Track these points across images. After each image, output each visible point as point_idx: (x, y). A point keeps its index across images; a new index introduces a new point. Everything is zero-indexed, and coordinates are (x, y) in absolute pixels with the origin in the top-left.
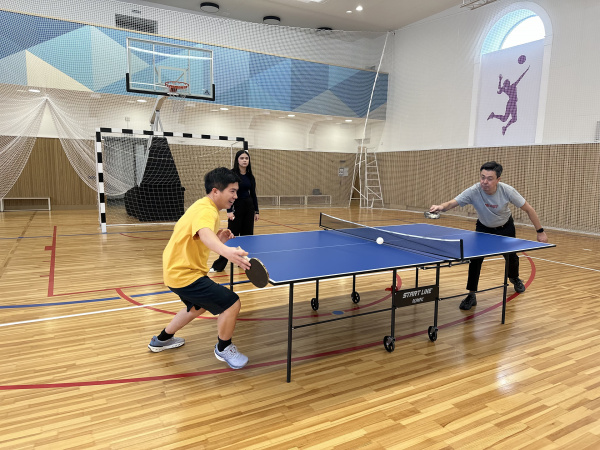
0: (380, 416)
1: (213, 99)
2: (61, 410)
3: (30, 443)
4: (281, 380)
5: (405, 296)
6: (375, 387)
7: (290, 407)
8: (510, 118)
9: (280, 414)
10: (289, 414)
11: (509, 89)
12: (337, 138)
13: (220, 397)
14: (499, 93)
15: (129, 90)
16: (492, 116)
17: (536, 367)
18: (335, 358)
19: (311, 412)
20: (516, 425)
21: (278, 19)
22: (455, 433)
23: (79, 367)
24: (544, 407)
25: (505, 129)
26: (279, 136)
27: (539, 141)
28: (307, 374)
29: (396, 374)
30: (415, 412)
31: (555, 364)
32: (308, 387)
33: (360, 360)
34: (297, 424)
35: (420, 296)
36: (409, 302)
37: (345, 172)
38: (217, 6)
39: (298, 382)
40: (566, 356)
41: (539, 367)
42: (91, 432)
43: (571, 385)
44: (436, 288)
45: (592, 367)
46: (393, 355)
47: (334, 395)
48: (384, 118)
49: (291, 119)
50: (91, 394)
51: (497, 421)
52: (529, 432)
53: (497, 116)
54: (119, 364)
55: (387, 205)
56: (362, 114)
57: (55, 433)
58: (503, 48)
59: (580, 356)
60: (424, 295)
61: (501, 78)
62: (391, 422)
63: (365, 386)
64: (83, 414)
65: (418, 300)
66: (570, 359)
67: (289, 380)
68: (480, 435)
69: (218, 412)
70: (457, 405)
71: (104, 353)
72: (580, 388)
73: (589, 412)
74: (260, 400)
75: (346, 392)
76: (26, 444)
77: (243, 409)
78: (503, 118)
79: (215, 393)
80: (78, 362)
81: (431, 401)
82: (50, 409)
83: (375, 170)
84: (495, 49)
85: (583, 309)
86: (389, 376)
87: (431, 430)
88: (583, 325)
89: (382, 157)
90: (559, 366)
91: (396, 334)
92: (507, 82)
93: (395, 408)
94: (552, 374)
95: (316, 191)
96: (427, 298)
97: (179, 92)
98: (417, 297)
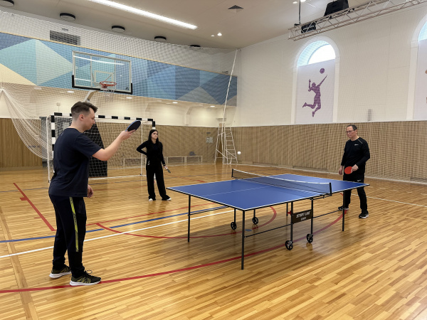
0: (301, 283)
1: (131, 93)
2: (118, 294)
3: (115, 312)
4: (238, 269)
5: (297, 216)
6: (292, 268)
7: (251, 282)
8: (317, 106)
9: (248, 286)
10: (253, 285)
11: (315, 88)
12: (204, 118)
13: (208, 280)
14: (309, 91)
15: (73, 86)
16: (305, 105)
17: (370, 252)
18: (261, 255)
19: (264, 284)
20: (371, 281)
21: (165, 38)
22: (344, 286)
23: (110, 271)
24: (381, 271)
25: (313, 113)
26: (167, 116)
27: (335, 121)
28: (251, 264)
29: (299, 261)
30: (319, 279)
31: (379, 250)
32: (255, 271)
33: (275, 256)
34: (260, 290)
36: (299, 220)
37: (211, 140)
38: (123, 28)
39: (248, 269)
40: (383, 246)
41: (372, 252)
42: (146, 304)
43: (391, 260)
44: (311, 211)
45: (397, 250)
46: (292, 251)
47: (272, 274)
48: (235, 105)
49: (175, 105)
50: (130, 284)
51: (362, 279)
52: (379, 283)
53: (309, 105)
54: (134, 267)
55: (240, 162)
56: (222, 102)
57: (125, 306)
58: (309, 63)
59: (390, 245)
61: (310, 81)
62: (308, 285)
63: (286, 268)
64: (134, 296)
65: (304, 218)
66: (385, 247)
67: (242, 268)
68: (357, 286)
69: (213, 287)
70: (338, 274)
71: (121, 262)
72: (395, 261)
73: (404, 272)
74: (233, 280)
75: (277, 272)
76: (112, 313)
77: (226, 285)
78: (312, 107)
79: (204, 278)
80: (108, 268)
81: (324, 273)
82: (111, 294)
83: (231, 138)
84: (305, 64)
85: (381, 221)
86: (296, 262)
87: (331, 287)
88: (385, 229)
89: (235, 130)
90: (382, 251)
91: (294, 239)
92: (314, 84)
93: (307, 278)
94: (379, 255)
95: (192, 153)
96: (308, 217)
97: (109, 88)
98: (303, 217)
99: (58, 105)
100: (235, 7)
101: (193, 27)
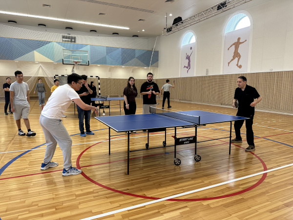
1: (89, 65)
5: (180, 140)
8: (189, 67)
11: (188, 58)
14: (186, 59)
15: (63, 64)
16: (185, 67)
21: (117, 34)
25: (188, 71)
26: (120, 74)
27: (195, 75)
35: (188, 141)
36: (182, 143)
44: (195, 138)
48: (158, 67)
49: (123, 68)
60: (190, 141)
61: (186, 54)
78: (187, 68)
89: (157, 81)
92: (188, 55)
96: (191, 142)
97: (78, 64)
98: (186, 141)
99: (66, 70)
100: (140, 20)
101: (128, 29)
